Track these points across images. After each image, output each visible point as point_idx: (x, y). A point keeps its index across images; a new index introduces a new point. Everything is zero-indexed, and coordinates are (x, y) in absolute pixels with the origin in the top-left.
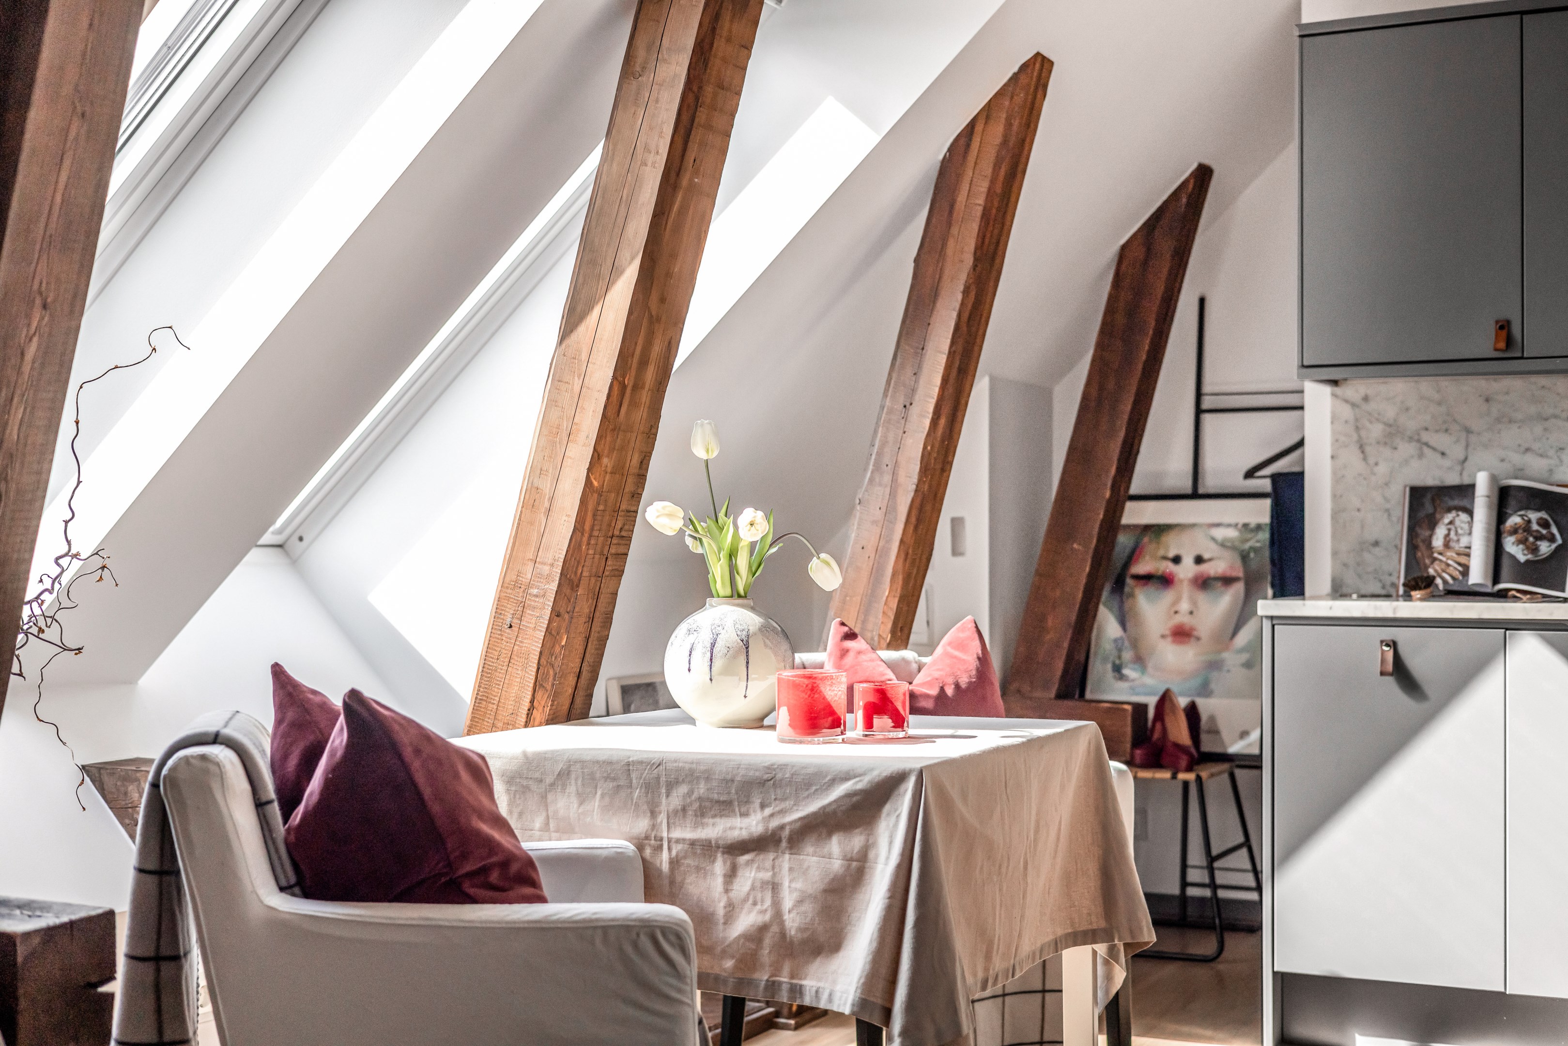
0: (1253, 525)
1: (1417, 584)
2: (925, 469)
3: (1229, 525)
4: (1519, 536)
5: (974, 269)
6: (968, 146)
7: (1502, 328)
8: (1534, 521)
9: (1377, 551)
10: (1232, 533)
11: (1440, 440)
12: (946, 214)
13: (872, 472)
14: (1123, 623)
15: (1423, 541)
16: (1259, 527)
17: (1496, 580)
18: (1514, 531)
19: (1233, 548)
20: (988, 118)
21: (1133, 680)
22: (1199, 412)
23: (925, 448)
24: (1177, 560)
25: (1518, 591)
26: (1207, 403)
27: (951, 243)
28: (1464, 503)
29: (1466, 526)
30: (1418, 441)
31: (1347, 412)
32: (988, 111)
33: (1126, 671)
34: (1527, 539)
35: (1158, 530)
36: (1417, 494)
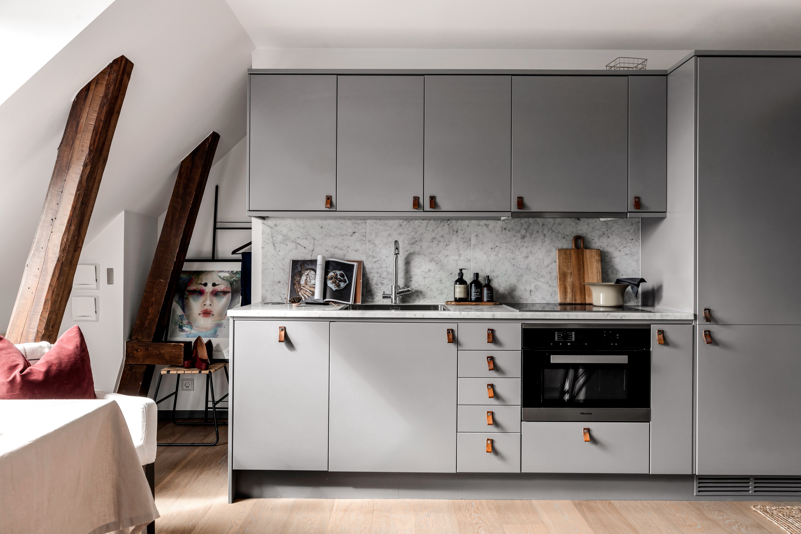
0: (235, 272)
1: (295, 301)
2: (63, 250)
3: (226, 272)
4: (333, 280)
5: (89, 155)
6: (86, 96)
7: (328, 199)
8: (338, 275)
9: (279, 285)
10: (227, 275)
11: (304, 242)
12: (75, 127)
13: (34, 251)
14: (183, 309)
15: (297, 282)
16: (237, 272)
17: (324, 297)
18: (331, 278)
19: (227, 280)
20: (97, 83)
21: (187, 331)
22: (215, 228)
23: (63, 240)
24: (205, 285)
25: (333, 302)
26: (218, 225)
27: (77, 142)
28: (313, 267)
29: (313, 276)
30: (296, 242)
31: (268, 230)
32: (97, 80)
33: (184, 328)
34: (336, 282)
35: (199, 273)
36: (295, 263)
